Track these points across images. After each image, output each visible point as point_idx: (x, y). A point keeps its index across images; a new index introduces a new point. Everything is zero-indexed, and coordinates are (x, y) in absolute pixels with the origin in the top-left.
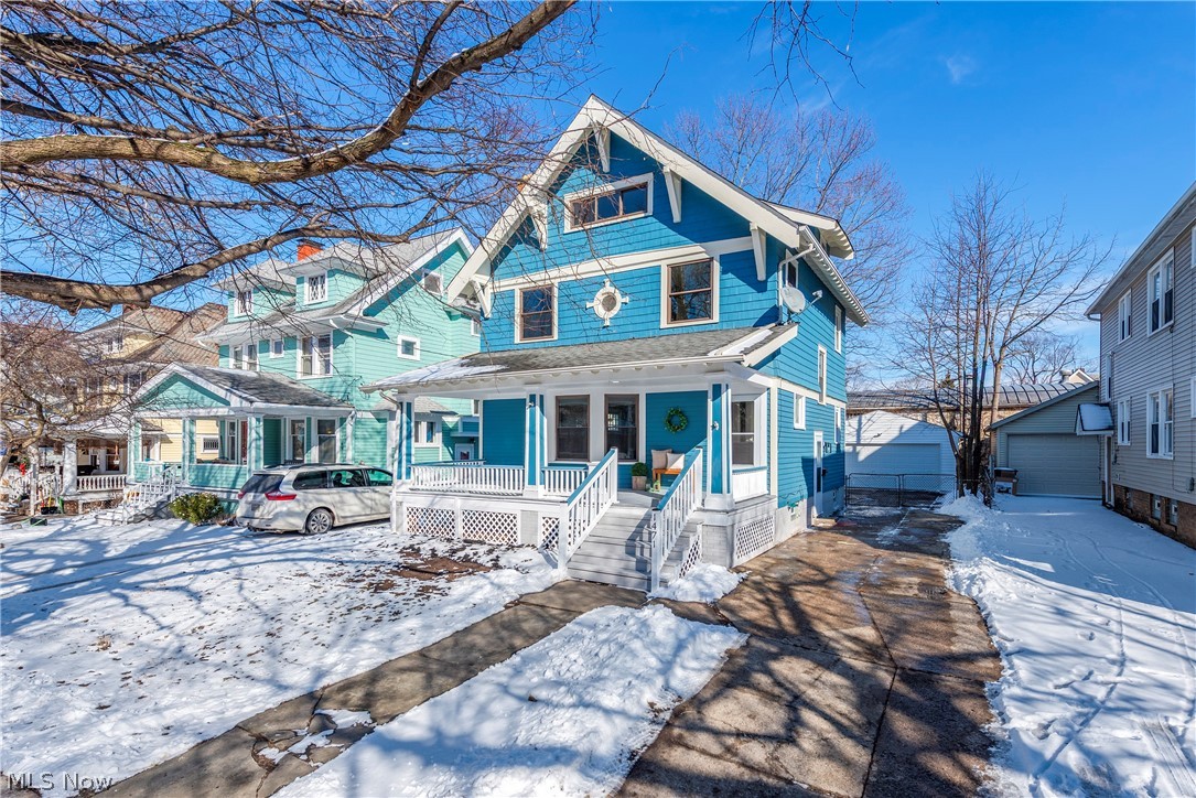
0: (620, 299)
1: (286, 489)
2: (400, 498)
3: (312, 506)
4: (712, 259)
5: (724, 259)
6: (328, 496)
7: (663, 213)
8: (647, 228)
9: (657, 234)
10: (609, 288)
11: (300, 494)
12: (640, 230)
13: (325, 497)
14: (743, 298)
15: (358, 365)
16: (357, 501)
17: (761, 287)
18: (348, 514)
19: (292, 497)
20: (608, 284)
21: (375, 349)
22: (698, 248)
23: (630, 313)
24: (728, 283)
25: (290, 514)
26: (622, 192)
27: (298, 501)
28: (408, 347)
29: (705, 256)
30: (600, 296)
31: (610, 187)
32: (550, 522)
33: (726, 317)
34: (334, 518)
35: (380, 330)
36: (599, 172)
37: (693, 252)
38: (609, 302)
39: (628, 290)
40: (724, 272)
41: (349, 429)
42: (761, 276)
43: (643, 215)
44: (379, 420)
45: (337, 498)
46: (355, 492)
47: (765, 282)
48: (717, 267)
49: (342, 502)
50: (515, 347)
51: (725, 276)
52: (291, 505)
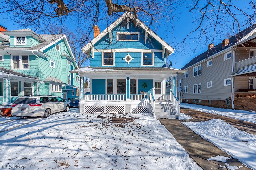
0: (131, 58)
1: (38, 102)
2: (83, 104)
3: (46, 107)
4: (153, 53)
5: (155, 53)
6: (50, 105)
7: (142, 41)
8: (138, 44)
9: (141, 46)
10: (129, 56)
11: (42, 104)
12: (136, 44)
13: (49, 105)
14: (159, 62)
15: (40, 67)
16: (57, 106)
17: (163, 60)
18: (55, 110)
19: (40, 105)
20: (128, 54)
21: (44, 63)
22: (150, 50)
23: (134, 62)
24: (156, 58)
25: (40, 110)
26: (132, 34)
27: (42, 106)
28: (52, 64)
29: (151, 52)
30: (126, 57)
31: (129, 33)
32: (134, 107)
33: (156, 65)
34: (51, 111)
35: (45, 58)
36: (126, 28)
37: (149, 51)
38: (128, 59)
39: (133, 57)
40: (155, 56)
41: (38, 86)
42: (163, 58)
43: (137, 41)
44: (46, 84)
45: (52, 105)
46: (56, 103)
47: (164, 59)
48: (154, 54)
49: (54, 106)
50: (102, 66)
51: (155, 57)
52: (41, 107)
